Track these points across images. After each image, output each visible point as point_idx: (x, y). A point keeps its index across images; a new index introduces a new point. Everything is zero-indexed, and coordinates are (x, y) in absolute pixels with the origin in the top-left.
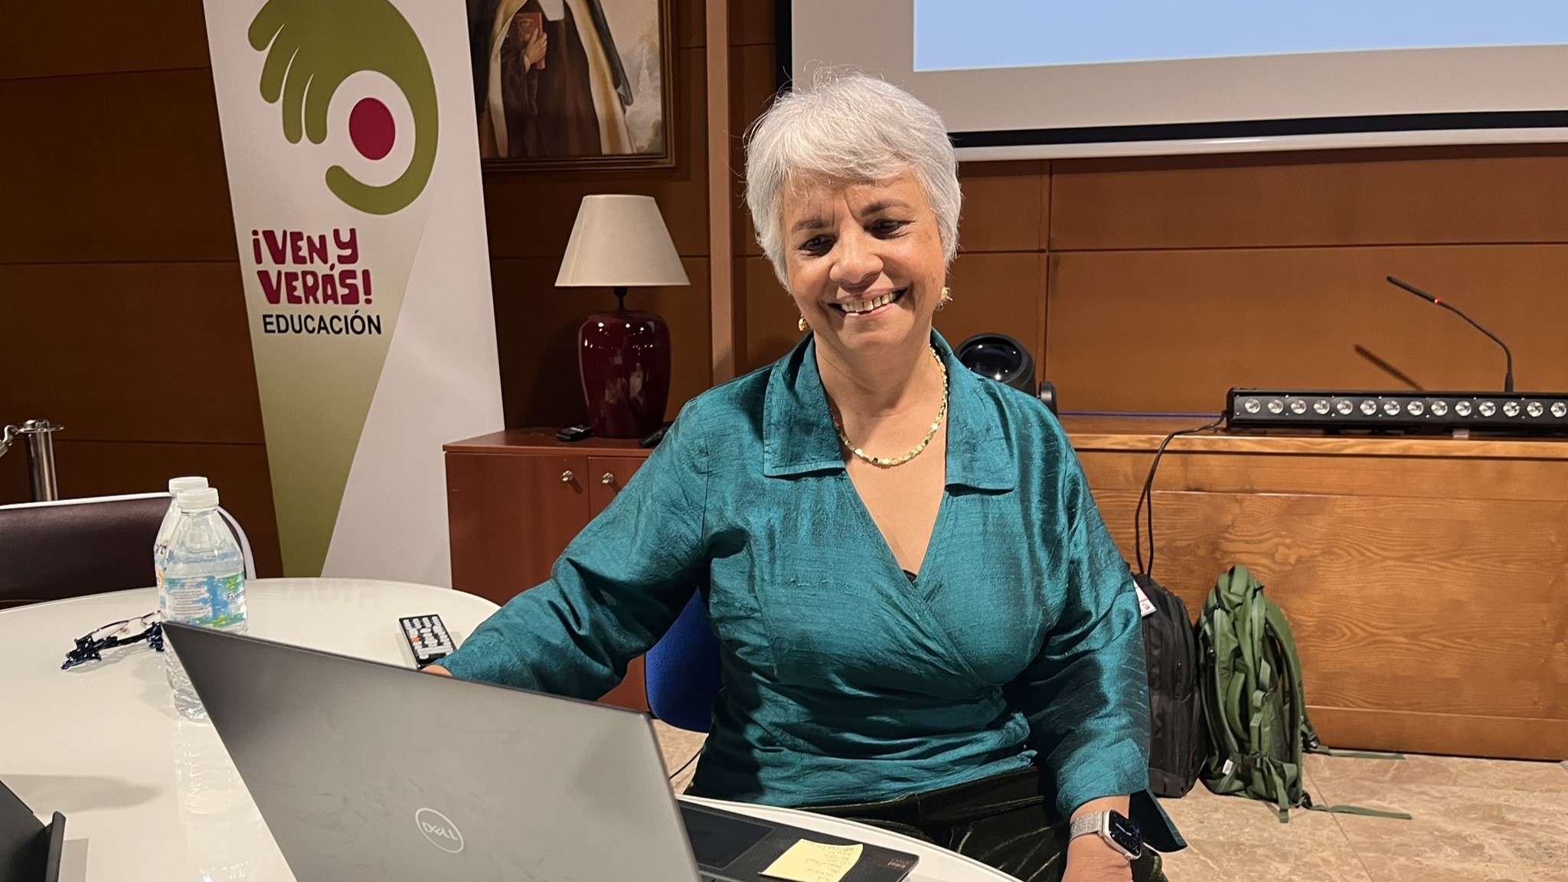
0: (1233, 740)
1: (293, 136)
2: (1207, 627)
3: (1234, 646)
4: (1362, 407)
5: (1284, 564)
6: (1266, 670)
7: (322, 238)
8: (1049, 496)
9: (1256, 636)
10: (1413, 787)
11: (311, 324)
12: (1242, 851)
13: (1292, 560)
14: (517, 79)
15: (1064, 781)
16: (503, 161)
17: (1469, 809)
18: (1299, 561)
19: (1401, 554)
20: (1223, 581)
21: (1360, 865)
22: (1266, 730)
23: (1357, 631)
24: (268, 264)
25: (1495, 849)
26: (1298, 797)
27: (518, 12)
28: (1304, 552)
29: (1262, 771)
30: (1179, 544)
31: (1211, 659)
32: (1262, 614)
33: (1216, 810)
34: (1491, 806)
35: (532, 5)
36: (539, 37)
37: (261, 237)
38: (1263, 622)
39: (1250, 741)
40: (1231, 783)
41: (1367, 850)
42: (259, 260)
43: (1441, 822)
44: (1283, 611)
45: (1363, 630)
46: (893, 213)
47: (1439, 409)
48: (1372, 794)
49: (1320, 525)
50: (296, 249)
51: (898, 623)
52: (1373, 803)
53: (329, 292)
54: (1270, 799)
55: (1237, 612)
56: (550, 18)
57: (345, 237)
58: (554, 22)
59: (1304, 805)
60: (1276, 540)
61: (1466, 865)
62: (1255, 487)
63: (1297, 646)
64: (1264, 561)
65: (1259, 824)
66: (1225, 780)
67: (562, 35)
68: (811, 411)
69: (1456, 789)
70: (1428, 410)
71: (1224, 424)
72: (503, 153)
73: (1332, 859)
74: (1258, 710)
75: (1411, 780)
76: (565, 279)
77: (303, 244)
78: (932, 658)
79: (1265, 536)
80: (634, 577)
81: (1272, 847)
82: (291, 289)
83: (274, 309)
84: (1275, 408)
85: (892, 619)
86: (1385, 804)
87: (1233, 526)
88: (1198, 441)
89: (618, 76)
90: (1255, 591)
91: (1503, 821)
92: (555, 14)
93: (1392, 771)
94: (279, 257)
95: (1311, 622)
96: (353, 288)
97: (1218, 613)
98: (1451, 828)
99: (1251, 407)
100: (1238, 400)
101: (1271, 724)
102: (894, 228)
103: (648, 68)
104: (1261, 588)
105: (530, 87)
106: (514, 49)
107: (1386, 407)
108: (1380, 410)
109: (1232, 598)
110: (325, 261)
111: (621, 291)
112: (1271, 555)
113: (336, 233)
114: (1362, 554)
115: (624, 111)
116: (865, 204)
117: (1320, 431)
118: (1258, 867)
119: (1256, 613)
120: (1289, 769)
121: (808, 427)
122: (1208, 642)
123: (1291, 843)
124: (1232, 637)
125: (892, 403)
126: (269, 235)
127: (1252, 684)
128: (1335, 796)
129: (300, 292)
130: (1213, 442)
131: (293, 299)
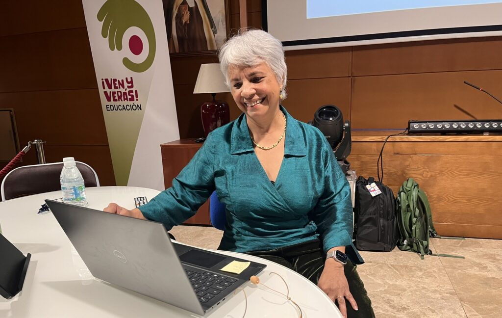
0: (407, 233)
1: (112, 48)
2: (399, 198)
3: (407, 204)
4: (453, 125)
5: (426, 177)
6: (417, 211)
7: (122, 81)
8: (318, 157)
9: (414, 201)
10: (467, 248)
11: (121, 108)
12: (407, 268)
13: (429, 176)
14: (181, 27)
15: (325, 243)
16: (177, 53)
17: (485, 255)
18: (431, 176)
19: (465, 174)
20: (405, 183)
21: (445, 273)
22: (417, 230)
23: (450, 198)
24: (107, 89)
25: (491, 268)
26: (428, 251)
27: (181, 4)
28: (433, 174)
29: (416, 243)
30: (391, 171)
31: (400, 208)
32: (417, 194)
33: (401, 255)
34: (492, 255)
35: (184, 3)
36: (187, 13)
37: (104, 81)
38: (417, 196)
39: (412, 234)
40: (406, 247)
41: (448, 268)
42: (104, 88)
43: (475, 260)
44: (425, 193)
45: (452, 198)
46: (259, 75)
47: (479, 126)
48: (453, 250)
49: (439, 165)
50: (115, 84)
51: (269, 196)
52: (453, 253)
53: (125, 97)
54: (419, 252)
55: (408, 193)
56: (190, 6)
57: (129, 80)
58: (191, 8)
59: (429, 254)
60: (423, 170)
61: (480, 273)
62: (417, 153)
63: (430, 203)
64: (419, 176)
65: (414, 260)
66: (404, 246)
67: (194, 12)
68: (244, 134)
69: (481, 249)
70: (475, 126)
71: (407, 132)
72: (177, 51)
73: (436, 271)
74: (414, 224)
75: (467, 246)
76: (196, 91)
77: (117, 83)
78: (280, 207)
79: (420, 169)
80: (194, 184)
81: (418, 267)
82: (114, 97)
83: (109, 103)
84: (424, 126)
85: (268, 196)
86: (457, 254)
87: (409, 165)
88: (398, 138)
89: (212, 24)
90: (415, 186)
91: (495, 259)
92: (192, 5)
93: (461, 243)
94: (110, 87)
95: (435, 196)
96: (132, 96)
97: (402, 193)
98: (478, 261)
99: (416, 126)
100: (411, 124)
101: (419, 229)
102: (259, 80)
103: (222, 21)
104: (417, 185)
105: (185, 30)
106: (179, 17)
107: (461, 125)
108: (459, 126)
109: (407, 188)
110: (124, 88)
111: (214, 94)
112: (421, 174)
113: (127, 79)
114: (452, 174)
115: (215, 36)
116: (249, 73)
117: (440, 134)
118: (412, 273)
119: (415, 193)
120: (425, 243)
121: (243, 139)
122: (399, 203)
123: (424, 266)
124: (407, 201)
125: (267, 131)
126: (107, 80)
127: (413, 216)
128: (441, 251)
129: (117, 98)
130: (402, 138)
131: (115, 100)
